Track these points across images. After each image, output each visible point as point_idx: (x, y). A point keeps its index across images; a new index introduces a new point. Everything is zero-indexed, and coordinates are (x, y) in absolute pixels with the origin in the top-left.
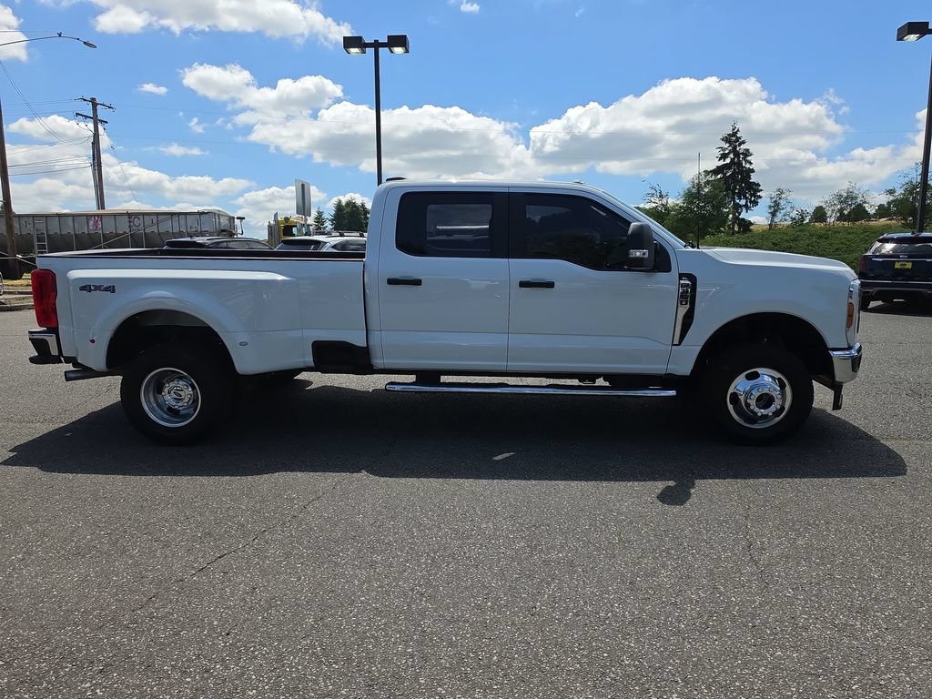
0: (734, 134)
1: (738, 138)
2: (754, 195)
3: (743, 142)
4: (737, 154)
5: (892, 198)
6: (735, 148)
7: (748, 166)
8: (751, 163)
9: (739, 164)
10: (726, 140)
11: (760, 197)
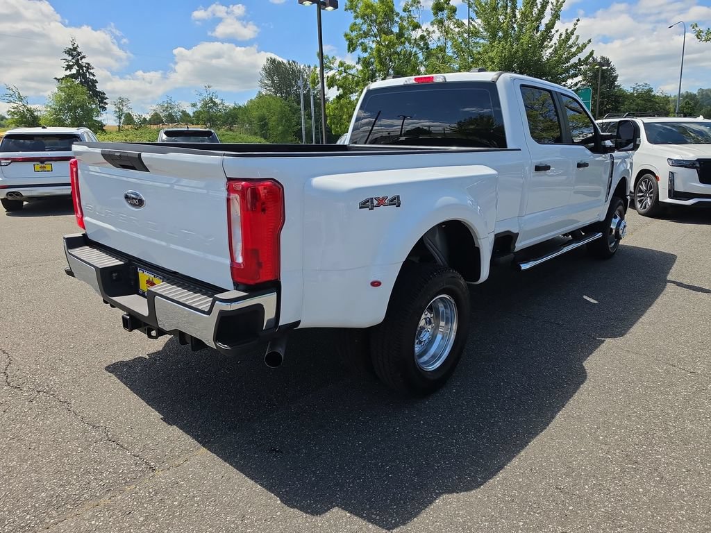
0: (75, 49)
1: (79, 54)
2: (101, 102)
3: (84, 57)
4: (80, 67)
5: (195, 109)
6: (78, 61)
7: (91, 77)
8: (94, 76)
9: (84, 75)
10: (69, 52)
11: (106, 104)
